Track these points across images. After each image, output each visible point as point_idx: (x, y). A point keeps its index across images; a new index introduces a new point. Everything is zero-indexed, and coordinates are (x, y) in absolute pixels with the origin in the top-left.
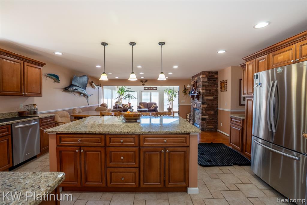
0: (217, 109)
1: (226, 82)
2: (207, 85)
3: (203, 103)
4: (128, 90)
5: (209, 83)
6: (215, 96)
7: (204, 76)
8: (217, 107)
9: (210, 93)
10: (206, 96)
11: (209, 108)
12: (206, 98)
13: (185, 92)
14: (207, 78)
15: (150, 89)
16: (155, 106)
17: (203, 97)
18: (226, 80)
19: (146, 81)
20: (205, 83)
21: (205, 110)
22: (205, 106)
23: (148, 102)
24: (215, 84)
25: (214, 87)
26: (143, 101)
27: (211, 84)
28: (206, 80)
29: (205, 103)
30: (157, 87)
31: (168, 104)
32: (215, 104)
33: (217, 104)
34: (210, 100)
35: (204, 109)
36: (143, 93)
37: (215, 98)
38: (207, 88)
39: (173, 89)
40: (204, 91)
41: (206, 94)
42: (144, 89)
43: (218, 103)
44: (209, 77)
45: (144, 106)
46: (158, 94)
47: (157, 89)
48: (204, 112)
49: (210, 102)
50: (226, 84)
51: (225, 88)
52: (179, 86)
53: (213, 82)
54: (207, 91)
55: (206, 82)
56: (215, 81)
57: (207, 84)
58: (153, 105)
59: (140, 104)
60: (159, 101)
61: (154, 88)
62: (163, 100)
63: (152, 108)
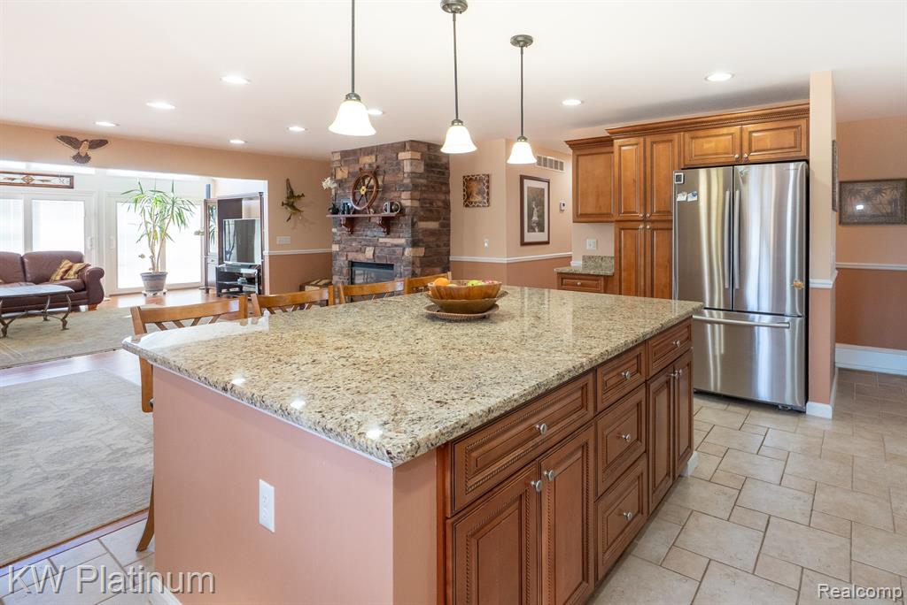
0: (448, 259)
1: (488, 182)
2: (425, 186)
3: (415, 244)
5: (430, 179)
6: (444, 219)
7: (418, 156)
8: (448, 253)
9: (431, 211)
10: (423, 221)
11: (431, 258)
12: (423, 225)
13: (292, 206)
14: (423, 163)
15: (28, 185)
16: (77, 267)
17: (413, 224)
18: (488, 176)
19: (99, 143)
20: (418, 178)
21: (421, 267)
22: (421, 251)
24: (442, 184)
25: (440, 191)
27: (435, 182)
28: (421, 169)
29: (419, 241)
30: (71, 177)
32: (445, 245)
33: (449, 245)
34: (432, 233)
35: (418, 262)
37: (442, 226)
38: (425, 196)
39: (167, 190)
40: (416, 204)
41: (422, 213)
43: (449, 240)
44: (430, 159)
46: (76, 208)
47: (71, 187)
48: (418, 271)
49: (432, 239)
50: (488, 187)
51: (484, 198)
52: (266, 182)
53: (438, 178)
54: (425, 203)
55: (420, 176)
56: (443, 174)
57: (423, 181)
58: (66, 264)
60: (88, 244)
61: (56, 181)
62: (112, 237)
63: (58, 278)
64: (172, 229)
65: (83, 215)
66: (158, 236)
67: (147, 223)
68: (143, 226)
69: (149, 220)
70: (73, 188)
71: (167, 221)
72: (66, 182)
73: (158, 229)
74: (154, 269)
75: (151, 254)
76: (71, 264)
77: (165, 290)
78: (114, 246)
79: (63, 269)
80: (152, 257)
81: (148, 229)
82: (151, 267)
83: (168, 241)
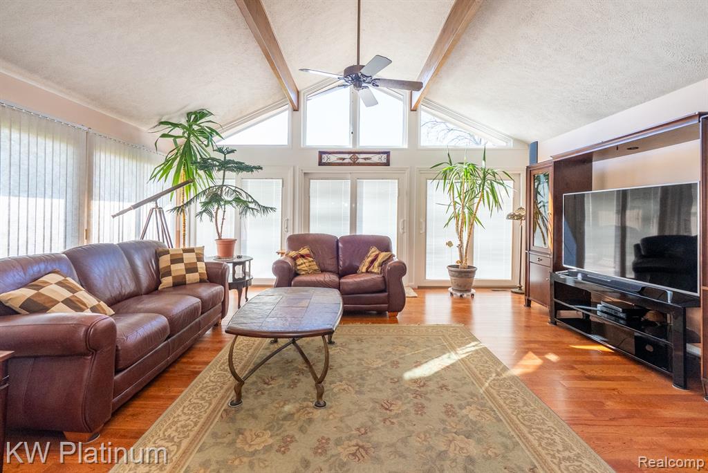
4: (221, 157)
15: (354, 164)
23: (340, 230)
26: (316, 228)
30: (388, 154)
31: (450, 244)
36: (315, 185)
42: (321, 164)
45: (314, 254)
46: (392, 186)
47: (387, 164)
58: (373, 251)
59: (296, 242)
60: (401, 227)
61: (375, 158)
62: (421, 220)
63: (364, 270)
64: (482, 212)
65: (397, 195)
66: (466, 221)
67: (455, 203)
68: (452, 208)
69: (458, 200)
70: (389, 165)
71: (476, 200)
72: (383, 158)
73: (466, 211)
74: (461, 262)
75: (459, 243)
76: (377, 252)
77: (473, 291)
78: (424, 230)
79: (370, 259)
80: (460, 247)
81: (457, 211)
82: (459, 259)
83: (477, 226)
